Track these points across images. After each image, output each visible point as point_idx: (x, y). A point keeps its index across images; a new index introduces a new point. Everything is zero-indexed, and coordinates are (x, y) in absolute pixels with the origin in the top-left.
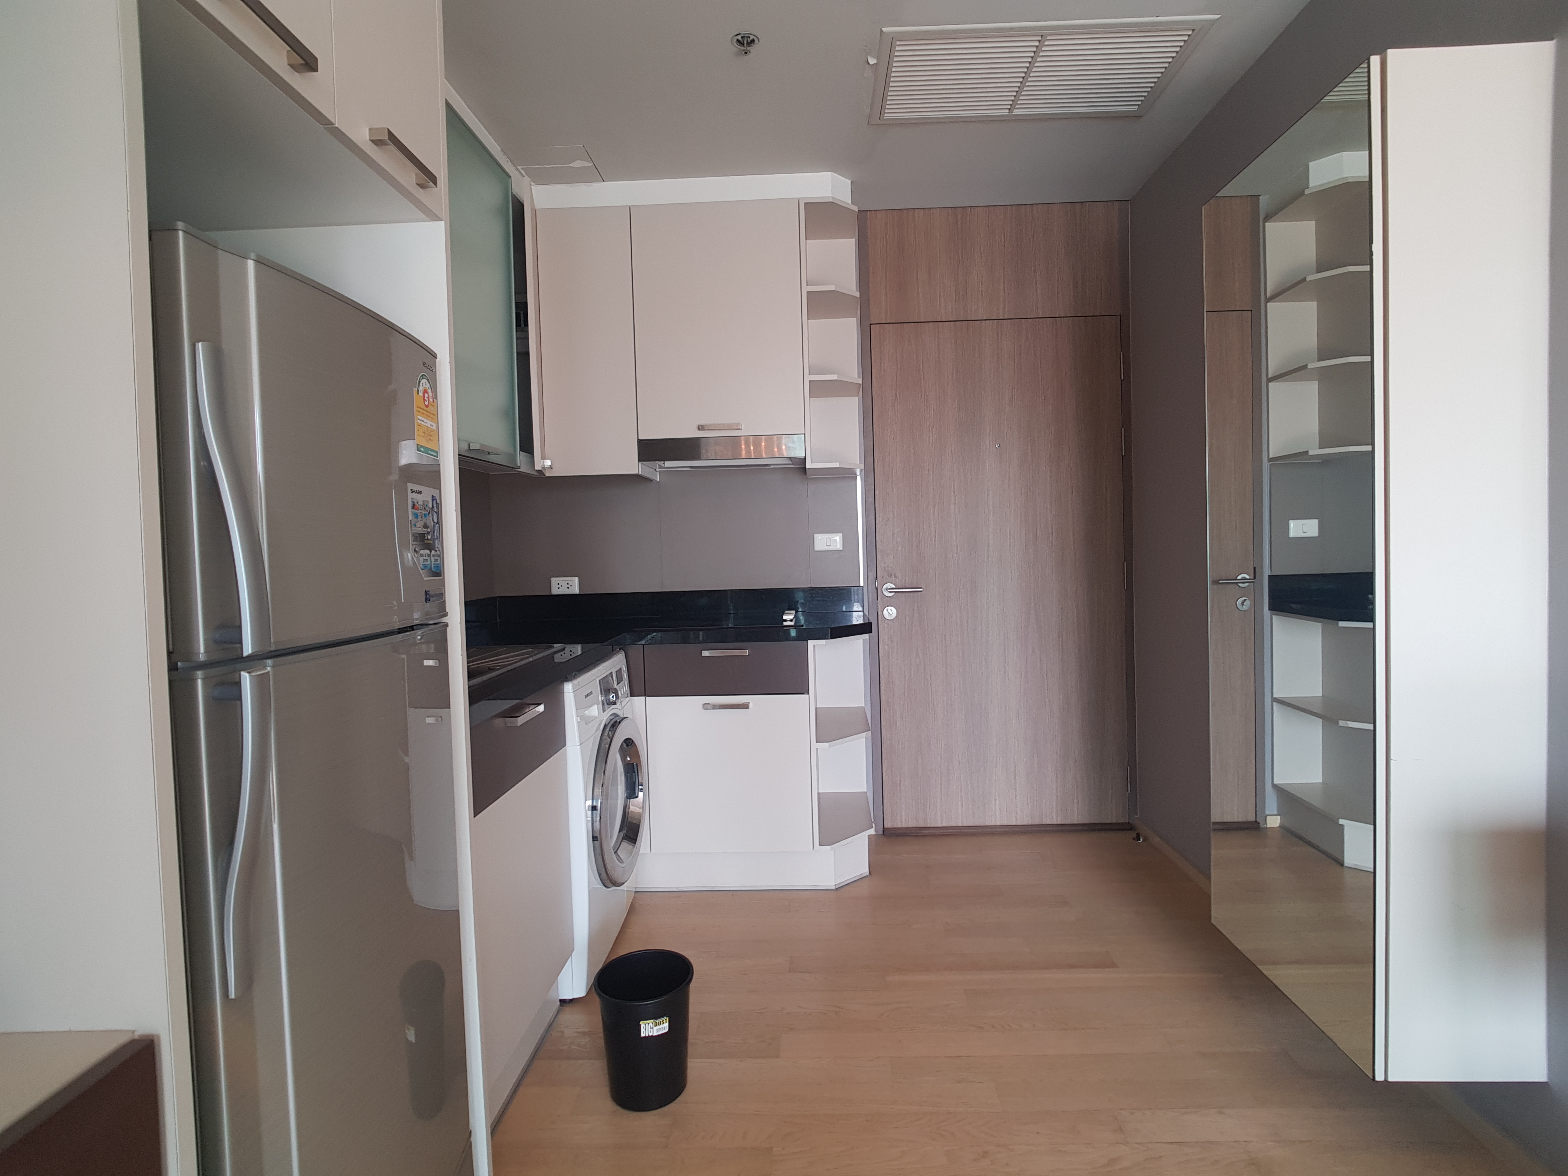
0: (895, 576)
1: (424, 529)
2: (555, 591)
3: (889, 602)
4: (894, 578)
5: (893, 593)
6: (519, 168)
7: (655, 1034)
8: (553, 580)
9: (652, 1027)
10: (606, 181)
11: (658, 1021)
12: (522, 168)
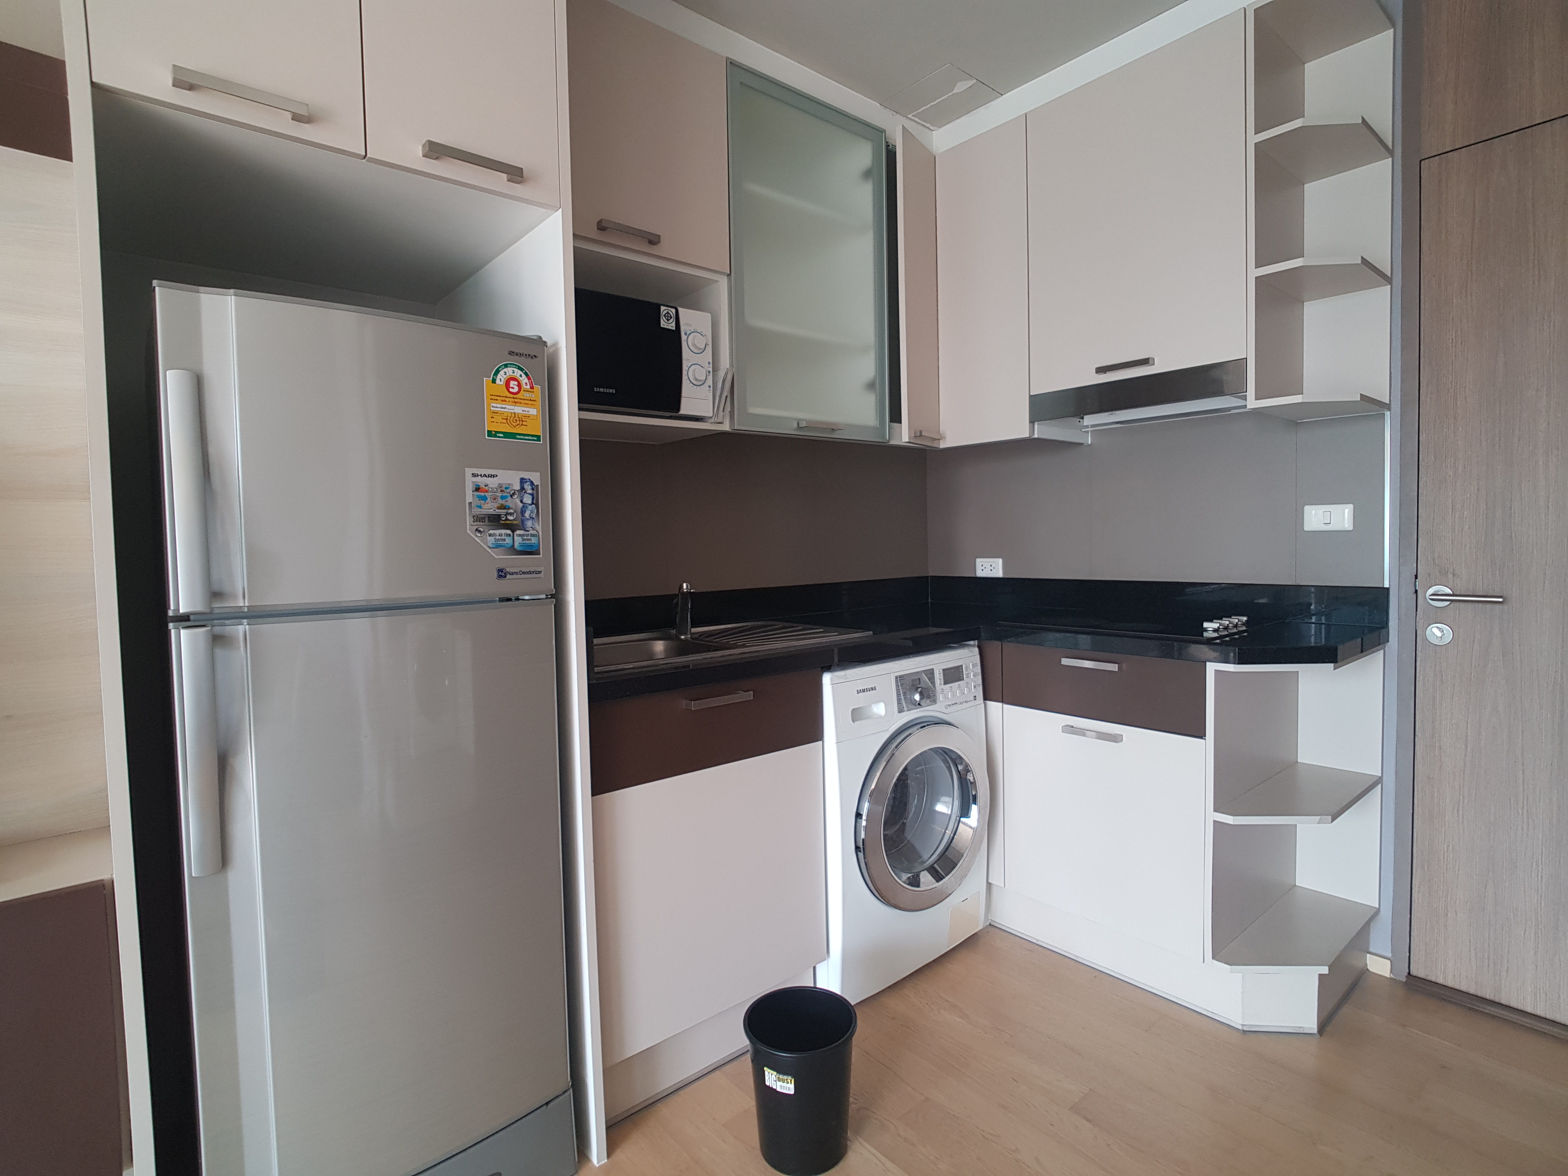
0: (1454, 575)
1: (497, 510)
2: (980, 574)
3: (1437, 617)
4: (1451, 576)
5: (1448, 603)
6: (910, 116)
7: (779, 1089)
8: (978, 560)
9: (775, 1080)
10: (1005, 94)
11: (781, 1077)
12: (912, 116)
